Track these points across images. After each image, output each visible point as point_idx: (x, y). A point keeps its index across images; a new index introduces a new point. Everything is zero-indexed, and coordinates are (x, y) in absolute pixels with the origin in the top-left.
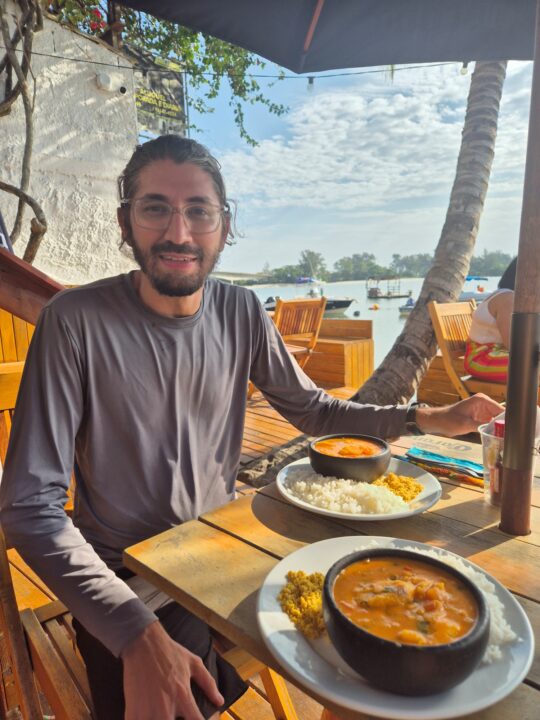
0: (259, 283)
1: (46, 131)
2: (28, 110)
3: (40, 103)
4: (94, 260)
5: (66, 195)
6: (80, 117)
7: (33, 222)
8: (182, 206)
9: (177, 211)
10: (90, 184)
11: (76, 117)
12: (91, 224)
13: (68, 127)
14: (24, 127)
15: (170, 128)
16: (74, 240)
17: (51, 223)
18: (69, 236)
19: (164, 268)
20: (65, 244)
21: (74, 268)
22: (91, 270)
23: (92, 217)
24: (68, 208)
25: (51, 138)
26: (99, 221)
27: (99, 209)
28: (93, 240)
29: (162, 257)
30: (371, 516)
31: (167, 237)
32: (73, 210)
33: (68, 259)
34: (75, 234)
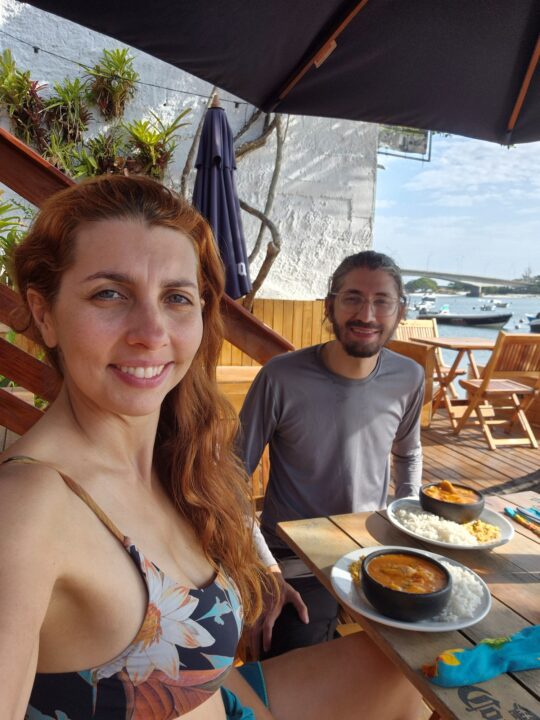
0: (516, 293)
1: (292, 158)
2: (280, 142)
3: (291, 133)
4: (318, 276)
5: (302, 215)
6: (324, 142)
7: (270, 245)
8: (371, 298)
9: (367, 301)
10: (325, 204)
11: (321, 142)
12: (320, 242)
13: (312, 154)
14: (275, 156)
15: (411, 143)
16: (302, 258)
17: (285, 243)
18: (299, 253)
19: (353, 338)
20: (294, 261)
21: (299, 283)
22: (314, 285)
23: (322, 235)
24: (302, 227)
25: (296, 165)
26: (328, 239)
27: (330, 227)
28: (320, 257)
29: (352, 329)
30: (444, 543)
31: (358, 317)
32: (306, 229)
33: (295, 274)
34: (304, 251)
